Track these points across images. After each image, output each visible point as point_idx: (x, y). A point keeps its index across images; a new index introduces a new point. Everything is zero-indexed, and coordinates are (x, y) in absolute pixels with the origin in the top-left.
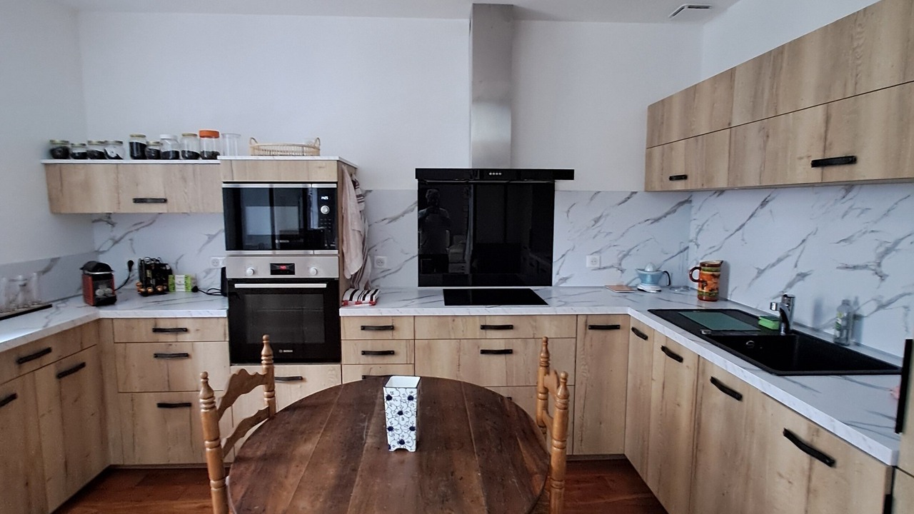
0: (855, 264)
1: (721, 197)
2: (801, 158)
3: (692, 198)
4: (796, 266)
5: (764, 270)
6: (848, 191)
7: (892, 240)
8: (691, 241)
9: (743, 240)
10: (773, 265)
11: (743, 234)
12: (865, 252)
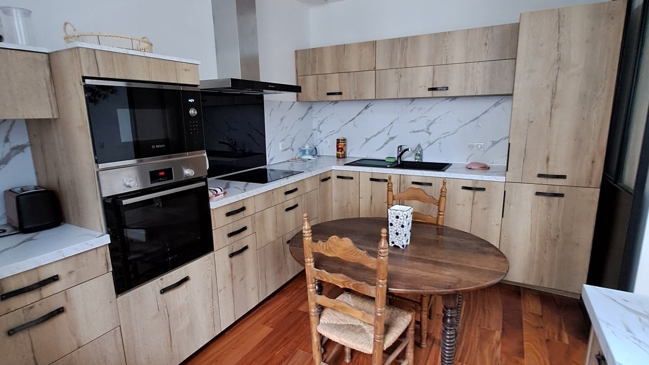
0: (418, 130)
1: (336, 105)
2: (421, 87)
3: (312, 106)
4: (388, 134)
5: (370, 138)
6: (412, 101)
7: (433, 119)
8: (315, 130)
9: (355, 125)
10: (375, 136)
11: (354, 123)
12: (421, 125)
